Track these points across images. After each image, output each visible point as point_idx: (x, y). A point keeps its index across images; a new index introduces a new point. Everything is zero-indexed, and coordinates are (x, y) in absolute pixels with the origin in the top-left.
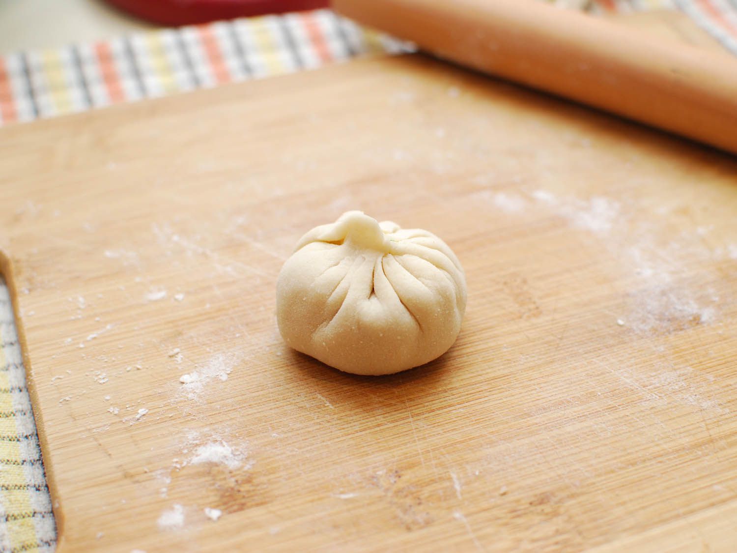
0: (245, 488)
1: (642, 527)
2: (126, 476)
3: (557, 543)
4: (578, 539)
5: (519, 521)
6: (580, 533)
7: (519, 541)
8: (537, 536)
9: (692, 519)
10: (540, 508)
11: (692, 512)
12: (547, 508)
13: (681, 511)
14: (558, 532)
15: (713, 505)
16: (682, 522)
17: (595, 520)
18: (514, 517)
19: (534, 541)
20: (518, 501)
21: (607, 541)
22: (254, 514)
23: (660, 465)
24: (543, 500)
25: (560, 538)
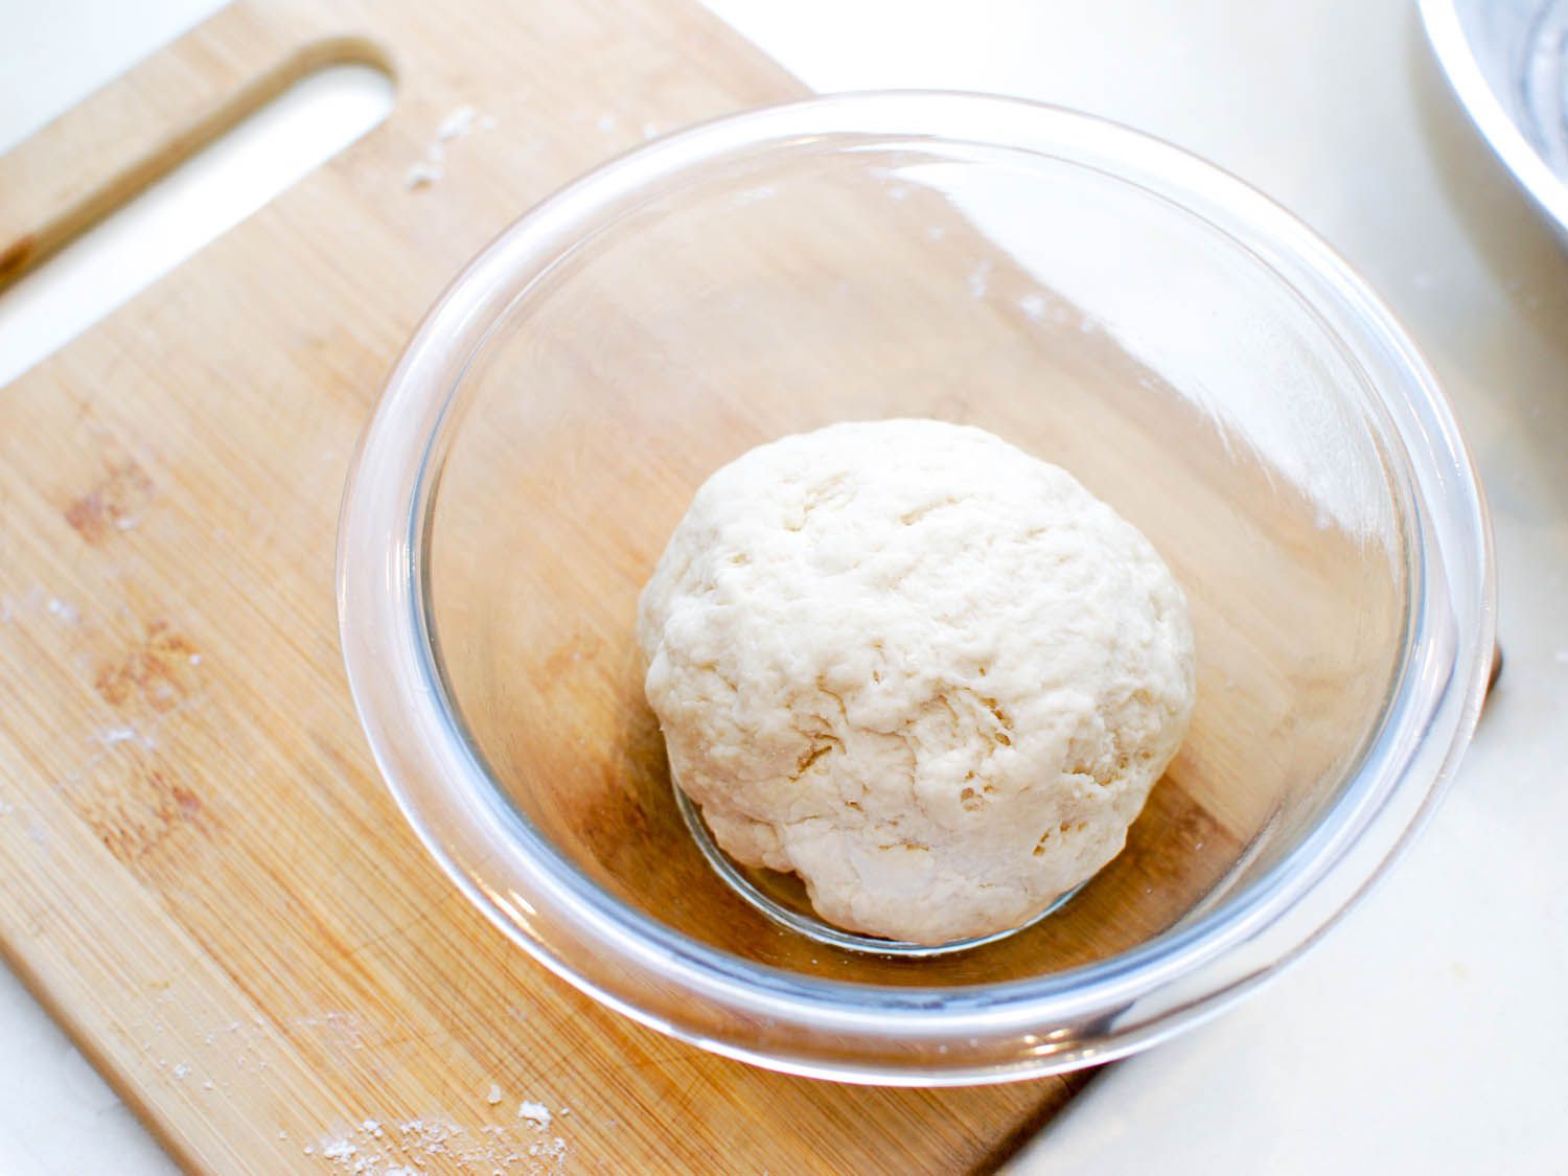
0: (106, 516)
1: (174, 910)
2: (85, 407)
3: (123, 832)
4: (136, 851)
5: (145, 787)
6: (146, 851)
7: (116, 794)
8: (128, 810)
9: (206, 962)
10: (171, 799)
11: (216, 958)
12: (173, 806)
13: (216, 948)
14: (141, 830)
15: (235, 978)
16: (194, 950)
17: (171, 859)
18: (148, 779)
19: (120, 810)
20: (175, 774)
21: (142, 881)
22: (73, 539)
23: (285, 907)
24: (185, 798)
25: (132, 833)
